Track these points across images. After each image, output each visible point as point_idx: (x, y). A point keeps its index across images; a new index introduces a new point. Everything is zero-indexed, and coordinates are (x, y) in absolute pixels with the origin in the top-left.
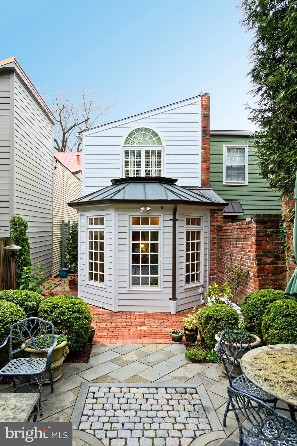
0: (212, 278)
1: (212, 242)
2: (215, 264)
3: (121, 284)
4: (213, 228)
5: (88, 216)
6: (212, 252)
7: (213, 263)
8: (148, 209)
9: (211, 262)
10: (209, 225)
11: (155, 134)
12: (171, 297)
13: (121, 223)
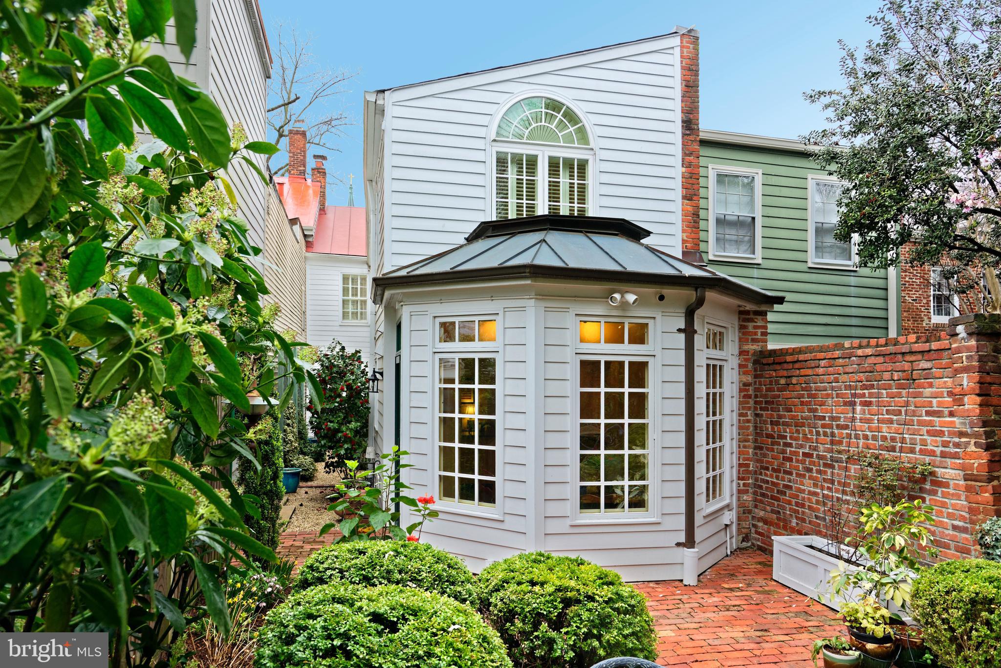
0: (744, 485)
1: (742, 394)
2: (751, 451)
3: (553, 509)
4: (746, 360)
5: (435, 317)
6: (742, 418)
7: (745, 447)
8: (631, 298)
9: (742, 444)
10: (736, 352)
11: (571, 117)
12: (683, 539)
13: (554, 337)
